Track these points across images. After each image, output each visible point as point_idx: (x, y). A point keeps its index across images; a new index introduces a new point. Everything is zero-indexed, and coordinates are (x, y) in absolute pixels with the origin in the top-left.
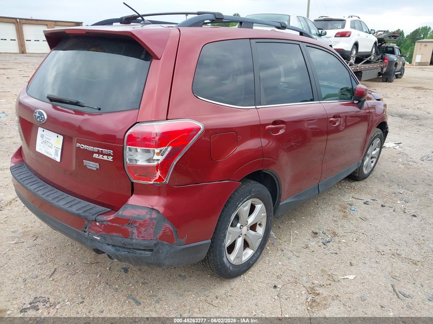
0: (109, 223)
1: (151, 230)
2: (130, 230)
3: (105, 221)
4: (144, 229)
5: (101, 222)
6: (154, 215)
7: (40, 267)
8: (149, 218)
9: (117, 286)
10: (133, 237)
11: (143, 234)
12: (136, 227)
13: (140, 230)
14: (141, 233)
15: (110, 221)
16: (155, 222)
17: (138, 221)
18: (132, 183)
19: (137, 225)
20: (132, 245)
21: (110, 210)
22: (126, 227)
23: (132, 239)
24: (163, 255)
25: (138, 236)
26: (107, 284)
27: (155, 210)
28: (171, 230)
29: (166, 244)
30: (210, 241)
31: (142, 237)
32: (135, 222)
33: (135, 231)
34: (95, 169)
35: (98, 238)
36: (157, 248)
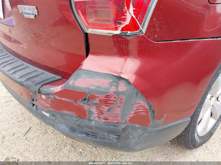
0: (57, 97)
1: (118, 109)
2: (86, 107)
3: (51, 94)
4: (108, 108)
5: (47, 94)
6: (122, 87)
7: (19, 125)
8: (115, 92)
9: (81, 150)
10: (92, 118)
11: (105, 115)
12: (95, 104)
13: (101, 109)
14: (103, 114)
15: (57, 94)
16: (124, 97)
17: (97, 95)
18: (86, 34)
19: (97, 101)
20: (90, 127)
21: (60, 77)
22: (80, 103)
23: (90, 120)
24: (134, 140)
25: (99, 118)
26: (73, 147)
27: (124, 79)
28: (146, 109)
29: (139, 128)
30: (189, 119)
31: (105, 119)
32: (93, 97)
33: (94, 110)
34: (32, 17)
35: (48, 115)
36: (126, 133)
